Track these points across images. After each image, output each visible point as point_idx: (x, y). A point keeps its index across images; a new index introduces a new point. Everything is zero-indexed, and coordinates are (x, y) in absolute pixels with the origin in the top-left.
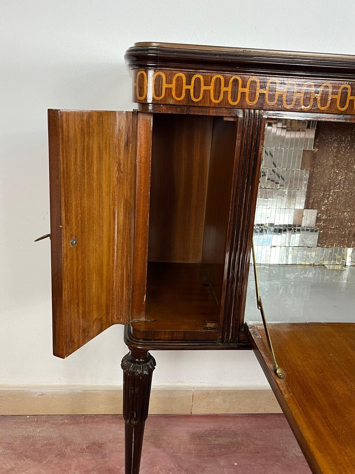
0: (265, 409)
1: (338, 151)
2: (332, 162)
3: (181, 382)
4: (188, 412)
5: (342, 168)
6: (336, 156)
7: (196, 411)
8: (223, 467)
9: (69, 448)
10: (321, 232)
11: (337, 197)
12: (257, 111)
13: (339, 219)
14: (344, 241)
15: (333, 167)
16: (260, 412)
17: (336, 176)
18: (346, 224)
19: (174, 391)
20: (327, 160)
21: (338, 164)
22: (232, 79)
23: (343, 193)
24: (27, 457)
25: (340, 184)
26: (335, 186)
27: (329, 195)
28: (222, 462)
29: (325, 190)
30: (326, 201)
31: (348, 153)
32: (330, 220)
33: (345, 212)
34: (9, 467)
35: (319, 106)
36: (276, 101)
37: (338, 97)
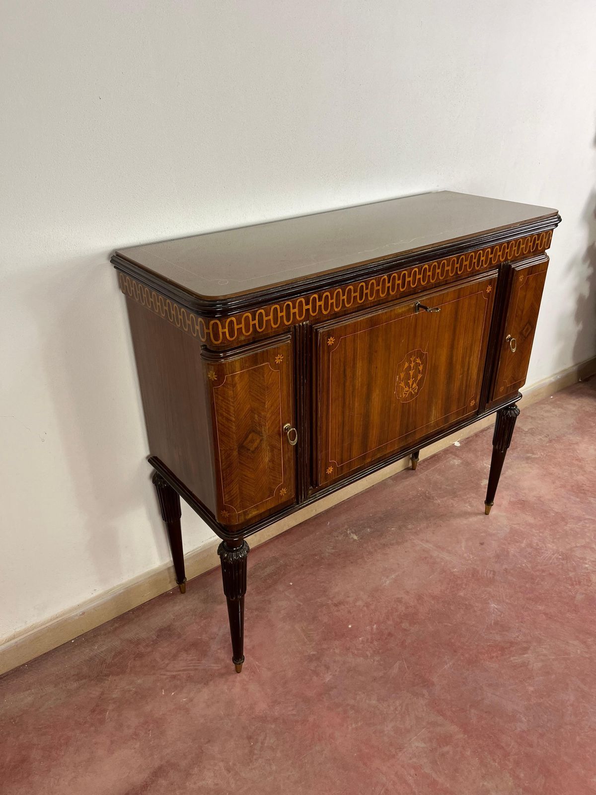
8: (283, 592)
9: (141, 646)
12: (304, 323)
22: (286, 305)
28: (280, 587)
35: (346, 305)
36: (317, 311)
37: (358, 293)
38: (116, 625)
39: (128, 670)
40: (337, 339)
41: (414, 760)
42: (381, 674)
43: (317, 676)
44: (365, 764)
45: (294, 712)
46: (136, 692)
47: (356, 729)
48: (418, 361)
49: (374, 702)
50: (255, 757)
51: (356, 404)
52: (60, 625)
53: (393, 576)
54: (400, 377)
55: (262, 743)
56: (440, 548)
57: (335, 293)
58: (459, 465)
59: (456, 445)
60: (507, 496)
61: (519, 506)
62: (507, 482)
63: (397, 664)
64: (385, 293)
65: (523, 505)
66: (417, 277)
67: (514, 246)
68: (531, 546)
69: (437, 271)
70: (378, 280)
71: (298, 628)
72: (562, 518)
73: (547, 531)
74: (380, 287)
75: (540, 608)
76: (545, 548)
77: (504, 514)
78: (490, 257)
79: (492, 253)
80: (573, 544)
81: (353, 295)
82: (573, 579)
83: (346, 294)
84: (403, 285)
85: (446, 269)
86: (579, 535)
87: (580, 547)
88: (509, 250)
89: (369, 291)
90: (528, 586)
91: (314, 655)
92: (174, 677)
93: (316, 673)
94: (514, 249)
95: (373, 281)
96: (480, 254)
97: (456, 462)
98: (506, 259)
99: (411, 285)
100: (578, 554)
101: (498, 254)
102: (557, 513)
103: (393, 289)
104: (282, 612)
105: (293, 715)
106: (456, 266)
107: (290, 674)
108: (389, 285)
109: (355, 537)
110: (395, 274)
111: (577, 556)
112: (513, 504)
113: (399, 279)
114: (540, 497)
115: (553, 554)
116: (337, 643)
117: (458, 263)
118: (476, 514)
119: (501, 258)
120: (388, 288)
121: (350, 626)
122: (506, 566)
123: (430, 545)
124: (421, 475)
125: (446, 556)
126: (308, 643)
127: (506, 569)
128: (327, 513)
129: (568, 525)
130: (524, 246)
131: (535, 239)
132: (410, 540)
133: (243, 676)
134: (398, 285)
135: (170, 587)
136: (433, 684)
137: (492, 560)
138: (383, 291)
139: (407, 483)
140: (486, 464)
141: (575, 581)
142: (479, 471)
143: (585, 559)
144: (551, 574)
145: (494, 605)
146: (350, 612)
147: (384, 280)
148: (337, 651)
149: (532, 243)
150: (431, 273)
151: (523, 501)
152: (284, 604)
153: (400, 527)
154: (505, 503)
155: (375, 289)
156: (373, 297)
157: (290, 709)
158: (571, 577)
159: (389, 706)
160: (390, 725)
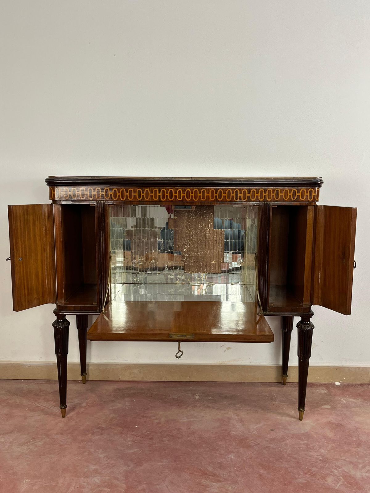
1: (188, 218)
2: (186, 224)
3: (113, 360)
4: (118, 379)
5: (192, 227)
6: (187, 221)
7: (123, 379)
9: (41, 392)
10: (186, 264)
11: (192, 244)
12: (102, 202)
13: (195, 256)
14: (200, 269)
15: (187, 227)
17: (190, 232)
18: (200, 259)
19: (109, 365)
20: (183, 223)
21: (190, 225)
22: (89, 189)
23: (195, 241)
24: (17, 395)
25: (192, 236)
26: (190, 237)
27: (187, 242)
29: (184, 240)
30: (186, 246)
31: (194, 219)
32: (190, 257)
33: (198, 252)
34: (6, 398)
35: (129, 199)
36: (109, 197)
37: (137, 194)
38: (44, 382)
39: (26, 397)
41: (85, 484)
42: (122, 449)
44: (62, 472)
45: (63, 440)
46: (18, 404)
47: (79, 460)
49: (102, 456)
50: (26, 445)
52: (17, 366)
53: (192, 420)
55: (35, 443)
56: (241, 421)
57: (121, 190)
58: (321, 394)
59: (336, 384)
60: (332, 418)
61: (333, 426)
62: (344, 412)
63: (136, 450)
64: (157, 199)
65: (338, 427)
66: (182, 195)
67: (272, 192)
68: (307, 445)
69: (199, 195)
70: (150, 189)
71: (111, 416)
72: (359, 444)
73: (333, 444)
74: (153, 194)
75: (262, 471)
76: (316, 450)
77: (315, 425)
78: (247, 195)
79: (249, 193)
80: (344, 458)
81: (133, 194)
82: (312, 472)
83: (128, 192)
84: (171, 197)
85: (206, 195)
86: (357, 456)
87: (347, 461)
88: (267, 194)
89: (144, 194)
90: (271, 459)
91: (103, 427)
92: (38, 407)
93: (93, 434)
94: (272, 194)
95: (147, 189)
96: (237, 191)
97: (322, 391)
98: (265, 200)
99: (178, 198)
100: (338, 463)
101: (256, 195)
102: (359, 440)
103: (163, 198)
104: (114, 407)
105: (61, 441)
106: (215, 195)
107: (82, 428)
108: (159, 194)
109: (197, 397)
110: (164, 189)
111: (335, 464)
112: (330, 423)
113: (167, 193)
114: (359, 428)
115: (318, 455)
116: (120, 429)
117: (216, 193)
118: (292, 417)
119: (259, 198)
120: (159, 196)
121: (137, 426)
122: (271, 446)
123: (236, 417)
124: (285, 389)
125: (239, 425)
126: (107, 422)
127: (269, 446)
128: (198, 383)
129: (357, 449)
130: (284, 194)
131: (294, 192)
132: (228, 411)
133: (63, 419)
134: (167, 196)
135: (80, 378)
136: (141, 466)
137: (266, 439)
138: (156, 198)
139: (269, 388)
140: (344, 399)
141: (312, 473)
142: (331, 401)
143: (340, 468)
144: (298, 462)
145: (232, 456)
146: (145, 422)
147: (156, 191)
148: (115, 432)
149: (292, 194)
150: (193, 195)
151: (341, 425)
152: (119, 405)
153: (231, 404)
154: (325, 420)
155: (150, 194)
156: (148, 199)
157: (63, 438)
158: (311, 470)
159: (106, 461)
160: (95, 467)
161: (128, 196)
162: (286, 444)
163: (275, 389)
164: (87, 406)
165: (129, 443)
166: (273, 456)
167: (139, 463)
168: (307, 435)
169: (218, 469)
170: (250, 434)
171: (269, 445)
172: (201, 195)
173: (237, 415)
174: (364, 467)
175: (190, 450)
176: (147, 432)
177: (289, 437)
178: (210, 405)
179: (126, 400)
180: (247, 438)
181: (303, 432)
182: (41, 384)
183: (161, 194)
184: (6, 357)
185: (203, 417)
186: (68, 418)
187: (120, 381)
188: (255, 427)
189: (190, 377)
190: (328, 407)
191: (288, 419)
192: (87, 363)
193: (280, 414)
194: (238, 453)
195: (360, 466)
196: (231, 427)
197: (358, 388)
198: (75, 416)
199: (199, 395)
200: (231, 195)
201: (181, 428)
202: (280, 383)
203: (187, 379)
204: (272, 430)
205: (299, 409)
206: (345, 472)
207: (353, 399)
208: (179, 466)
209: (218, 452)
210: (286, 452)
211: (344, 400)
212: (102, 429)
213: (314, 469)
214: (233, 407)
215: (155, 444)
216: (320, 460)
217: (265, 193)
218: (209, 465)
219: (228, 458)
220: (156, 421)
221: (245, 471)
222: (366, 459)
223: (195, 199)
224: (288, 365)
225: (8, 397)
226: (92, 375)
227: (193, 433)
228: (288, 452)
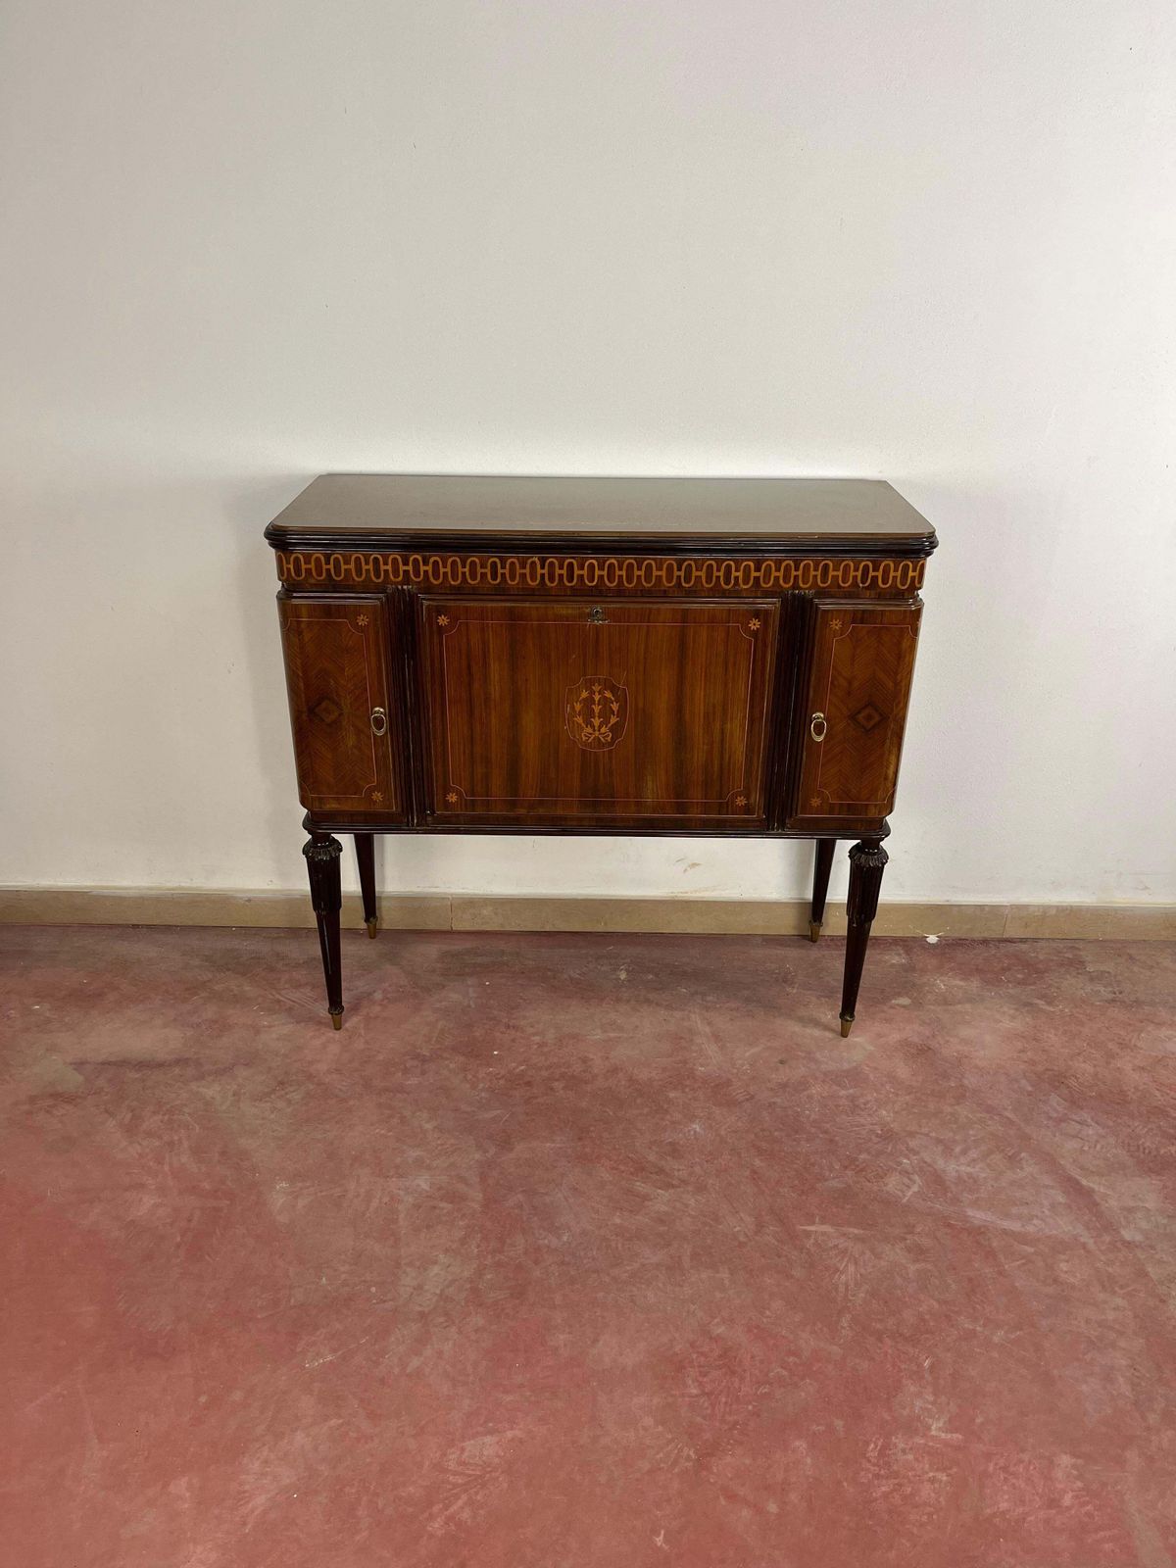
0: (554, 925)
3: (434, 887)
4: (446, 927)
7: (458, 926)
8: (468, 986)
9: (281, 963)
12: (405, 587)
16: (548, 929)
19: (426, 898)
22: (372, 557)
24: (228, 970)
34: (206, 978)
35: (469, 581)
36: (422, 577)
37: (488, 571)
38: (282, 935)
39: (249, 975)
40: (454, 619)
41: (401, 1193)
42: (469, 1109)
43: (403, 1074)
44: (351, 1165)
45: (344, 1088)
46: (235, 995)
47: (382, 1135)
48: (608, 694)
49: (428, 1126)
50: (267, 1099)
51: (493, 720)
52: (222, 901)
53: (612, 1035)
54: (573, 708)
55: (287, 1094)
56: (717, 1037)
57: (450, 560)
58: (893, 965)
59: (928, 939)
60: (912, 1031)
61: (912, 1051)
62: (939, 1016)
63: (499, 1112)
64: (538, 581)
65: (921, 1052)
66: (597, 573)
67: (812, 569)
68: (852, 1099)
69: (637, 573)
70: (521, 560)
71: (441, 1024)
72: (961, 1097)
73: (907, 1097)
74: (527, 571)
75: (757, 1162)
76: (871, 1112)
77: (873, 1048)
78: (754, 574)
79: (758, 569)
80: (925, 1130)
81: (479, 571)
82: (857, 1163)
83: (468, 566)
84: (571, 579)
85: (655, 573)
86: (955, 1126)
87: (931, 1138)
88: (800, 573)
89: (507, 571)
90: (776, 1134)
91: (424, 1055)
92: (279, 1001)
93: (406, 1071)
94: (813, 573)
95: (512, 558)
96: (729, 566)
97: (895, 960)
98: (795, 586)
99: (586, 581)
100: (913, 1143)
101: (774, 574)
102: (962, 1086)
103: (552, 579)
104: (443, 1003)
105: (341, 1090)
106: (676, 573)
107: (381, 1057)
108: (543, 571)
109: (623, 976)
110: (552, 559)
111: (908, 1144)
112: (905, 1043)
113: (561, 568)
114: (966, 1057)
115: (872, 1124)
116: (462, 1059)
117: (679, 570)
118: (827, 1028)
119: (781, 581)
120: (543, 575)
121: (495, 1053)
122: (778, 1100)
123: (708, 1029)
124: (815, 952)
125: (712, 1049)
126: (433, 1042)
127: (774, 1103)
128: (624, 935)
129: (956, 1107)
130: (840, 573)
131: (866, 567)
132: (690, 1011)
133: (337, 1035)
134: (561, 576)
135: (363, 925)
136: (511, 1150)
137: (768, 1085)
138: (533, 578)
139: (780, 952)
140: (942, 981)
141: (858, 1166)
142: (914, 985)
143: (916, 1153)
144: (831, 1141)
145: (696, 1127)
146: (513, 1040)
147: (533, 563)
148: (452, 1066)
149: (859, 574)
150: (624, 573)
151: (930, 1049)
152: (455, 997)
153: (696, 993)
154: (895, 1037)
155: (519, 571)
156: (516, 582)
157: (344, 1083)
158: (856, 1159)
159: (439, 1138)
160: (418, 1153)
161: (467, 574)
162: (810, 1097)
163: (793, 953)
164: (386, 1001)
165: (483, 1094)
166: (781, 1126)
167: (505, 1144)
168: (854, 1076)
169: (668, 1158)
170: (735, 1071)
171: (773, 1100)
172: (642, 573)
173: (709, 1024)
174: (964, 1152)
175: (611, 1113)
176: (517, 1067)
177: (816, 1078)
178: (651, 996)
179: (469, 983)
180: (729, 1083)
181: (846, 1066)
182: (275, 938)
183: (545, 571)
184: (192, 880)
185: (637, 1027)
186: (347, 1030)
187: (451, 933)
188: (747, 1054)
189: (606, 924)
190: (905, 1001)
191: (817, 1032)
192: (377, 895)
193: (801, 1020)
194: (709, 1119)
195: (958, 1149)
196: (694, 1054)
197: (975, 951)
198: (362, 1025)
199: (626, 970)
200: (715, 574)
201: (591, 1056)
202: (804, 937)
203: (600, 928)
204: (782, 1062)
205: (842, 1016)
206: (926, 1162)
207: (961, 980)
208: (587, 1150)
209: (668, 1117)
210: (809, 1117)
211: (941, 984)
212: (424, 1060)
213: (863, 1156)
214: (700, 1002)
215: (536, 1098)
216: (877, 1136)
217: (797, 569)
218: (650, 1148)
219: (689, 1131)
220: (537, 1039)
221: (723, 1163)
222: (971, 1132)
223: (627, 582)
224: (826, 901)
225: (210, 976)
226: (388, 918)
227: (615, 1070)
228: (813, 1116)
